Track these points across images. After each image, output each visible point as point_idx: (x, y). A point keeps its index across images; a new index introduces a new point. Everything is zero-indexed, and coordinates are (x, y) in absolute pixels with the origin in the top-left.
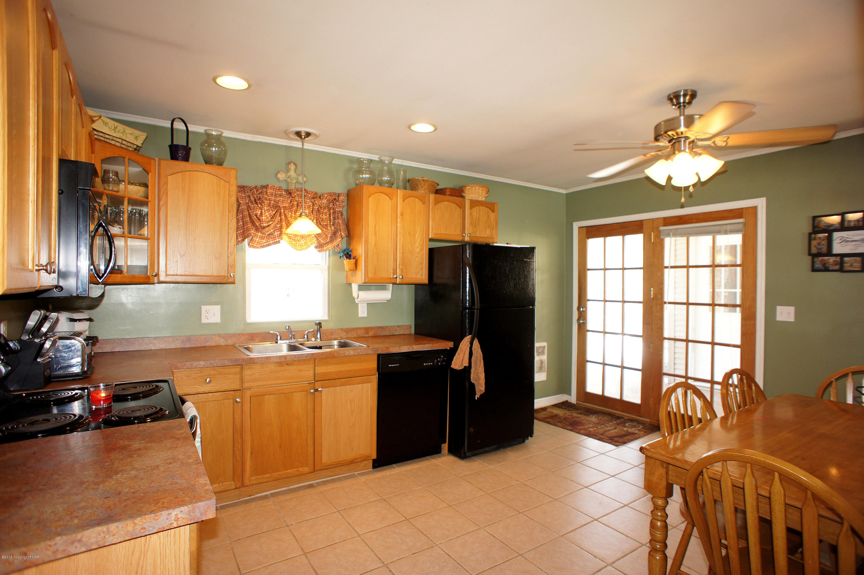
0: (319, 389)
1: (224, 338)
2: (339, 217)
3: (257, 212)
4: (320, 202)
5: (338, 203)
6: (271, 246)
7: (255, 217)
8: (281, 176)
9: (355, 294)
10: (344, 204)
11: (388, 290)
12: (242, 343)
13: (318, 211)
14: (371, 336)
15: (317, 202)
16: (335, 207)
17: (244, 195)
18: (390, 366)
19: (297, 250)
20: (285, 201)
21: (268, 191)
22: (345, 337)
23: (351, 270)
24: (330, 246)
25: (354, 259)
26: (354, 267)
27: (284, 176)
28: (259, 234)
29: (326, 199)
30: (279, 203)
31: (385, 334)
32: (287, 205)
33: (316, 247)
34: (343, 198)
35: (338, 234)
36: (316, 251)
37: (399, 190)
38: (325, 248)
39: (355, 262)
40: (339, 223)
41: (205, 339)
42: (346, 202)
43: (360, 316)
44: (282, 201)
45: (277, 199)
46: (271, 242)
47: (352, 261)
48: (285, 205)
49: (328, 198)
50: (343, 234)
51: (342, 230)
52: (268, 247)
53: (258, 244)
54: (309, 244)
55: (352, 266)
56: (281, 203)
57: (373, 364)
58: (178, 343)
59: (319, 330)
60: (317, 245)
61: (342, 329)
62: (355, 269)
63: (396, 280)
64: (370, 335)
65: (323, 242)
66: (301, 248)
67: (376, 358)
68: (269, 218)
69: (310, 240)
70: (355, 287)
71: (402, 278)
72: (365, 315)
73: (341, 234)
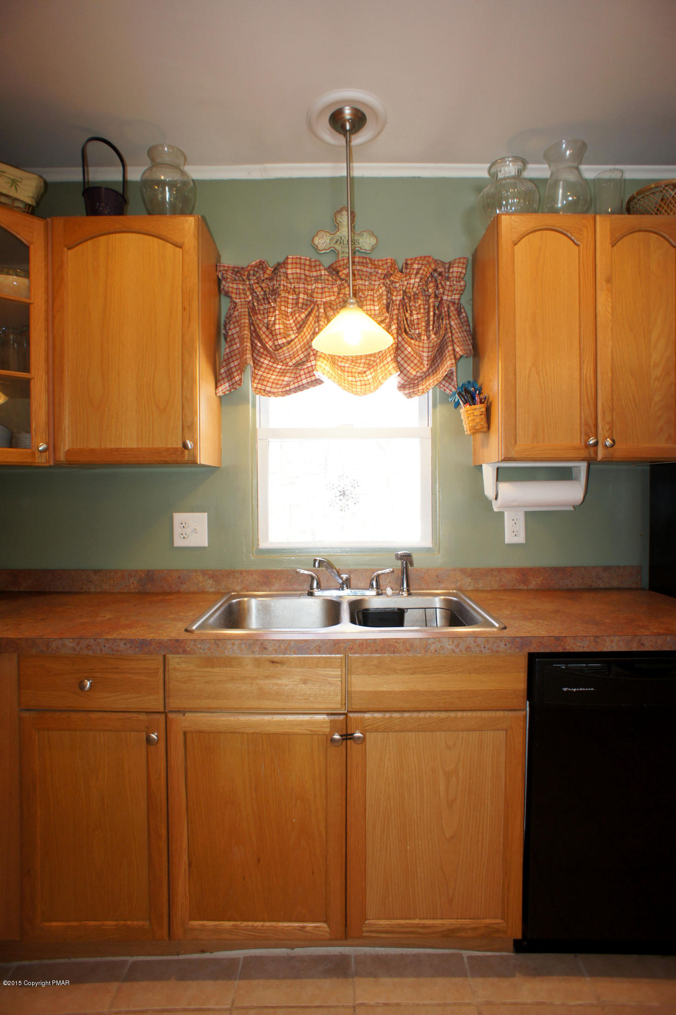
0: (356, 735)
1: (213, 577)
2: (451, 314)
3: (270, 318)
4: (405, 283)
5: (448, 283)
6: (305, 391)
7: (264, 329)
8: (322, 241)
9: (489, 491)
10: (462, 283)
11: (577, 479)
12: (247, 591)
13: (403, 304)
14: (533, 590)
15: (397, 285)
16: (441, 290)
17: (241, 287)
18: (565, 689)
19: (356, 393)
20: (326, 290)
21: (289, 271)
22: (470, 588)
23: (475, 431)
24: (431, 381)
25: (481, 403)
26: (484, 423)
27: (328, 241)
28: (279, 367)
29: (419, 276)
30: (315, 295)
31: (570, 586)
32: (332, 298)
33: (402, 387)
34: (460, 270)
35: (446, 351)
36: (400, 395)
37: (598, 217)
38: (421, 388)
39: (483, 409)
40: (451, 326)
41: (179, 577)
42: (468, 278)
43: (507, 541)
44: (320, 291)
45: (309, 287)
46: (305, 381)
47: (479, 408)
48: (328, 299)
49: (421, 272)
50: (457, 349)
51: (455, 341)
52: (299, 394)
53: (274, 385)
54: (380, 378)
55: (478, 420)
56: (319, 296)
57: (518, 681)
58: (133, 583)
59: (405, 572)
60: (402, 382)
61: (463, 571)
62: (485, 429)
63: (596, 453)
64: (531, 587)
65: (414, 373)
66: (366, 388)
67: (523, 663)
68: (295, 328)
69: (383, 369)
70: (488, 473)
71: (612, 446)
72: (521, 539)
73: (454, 350)
